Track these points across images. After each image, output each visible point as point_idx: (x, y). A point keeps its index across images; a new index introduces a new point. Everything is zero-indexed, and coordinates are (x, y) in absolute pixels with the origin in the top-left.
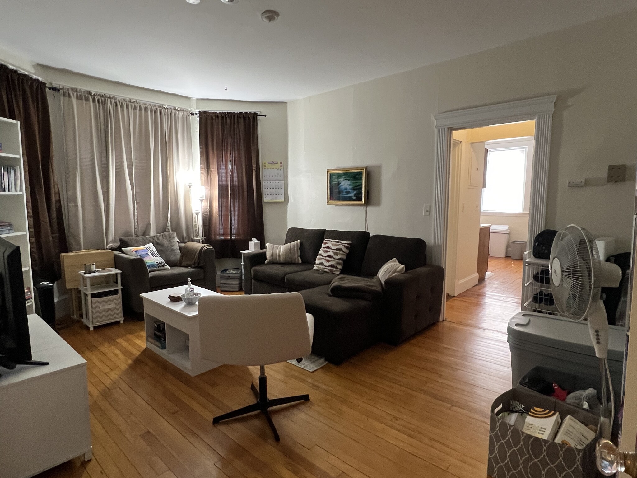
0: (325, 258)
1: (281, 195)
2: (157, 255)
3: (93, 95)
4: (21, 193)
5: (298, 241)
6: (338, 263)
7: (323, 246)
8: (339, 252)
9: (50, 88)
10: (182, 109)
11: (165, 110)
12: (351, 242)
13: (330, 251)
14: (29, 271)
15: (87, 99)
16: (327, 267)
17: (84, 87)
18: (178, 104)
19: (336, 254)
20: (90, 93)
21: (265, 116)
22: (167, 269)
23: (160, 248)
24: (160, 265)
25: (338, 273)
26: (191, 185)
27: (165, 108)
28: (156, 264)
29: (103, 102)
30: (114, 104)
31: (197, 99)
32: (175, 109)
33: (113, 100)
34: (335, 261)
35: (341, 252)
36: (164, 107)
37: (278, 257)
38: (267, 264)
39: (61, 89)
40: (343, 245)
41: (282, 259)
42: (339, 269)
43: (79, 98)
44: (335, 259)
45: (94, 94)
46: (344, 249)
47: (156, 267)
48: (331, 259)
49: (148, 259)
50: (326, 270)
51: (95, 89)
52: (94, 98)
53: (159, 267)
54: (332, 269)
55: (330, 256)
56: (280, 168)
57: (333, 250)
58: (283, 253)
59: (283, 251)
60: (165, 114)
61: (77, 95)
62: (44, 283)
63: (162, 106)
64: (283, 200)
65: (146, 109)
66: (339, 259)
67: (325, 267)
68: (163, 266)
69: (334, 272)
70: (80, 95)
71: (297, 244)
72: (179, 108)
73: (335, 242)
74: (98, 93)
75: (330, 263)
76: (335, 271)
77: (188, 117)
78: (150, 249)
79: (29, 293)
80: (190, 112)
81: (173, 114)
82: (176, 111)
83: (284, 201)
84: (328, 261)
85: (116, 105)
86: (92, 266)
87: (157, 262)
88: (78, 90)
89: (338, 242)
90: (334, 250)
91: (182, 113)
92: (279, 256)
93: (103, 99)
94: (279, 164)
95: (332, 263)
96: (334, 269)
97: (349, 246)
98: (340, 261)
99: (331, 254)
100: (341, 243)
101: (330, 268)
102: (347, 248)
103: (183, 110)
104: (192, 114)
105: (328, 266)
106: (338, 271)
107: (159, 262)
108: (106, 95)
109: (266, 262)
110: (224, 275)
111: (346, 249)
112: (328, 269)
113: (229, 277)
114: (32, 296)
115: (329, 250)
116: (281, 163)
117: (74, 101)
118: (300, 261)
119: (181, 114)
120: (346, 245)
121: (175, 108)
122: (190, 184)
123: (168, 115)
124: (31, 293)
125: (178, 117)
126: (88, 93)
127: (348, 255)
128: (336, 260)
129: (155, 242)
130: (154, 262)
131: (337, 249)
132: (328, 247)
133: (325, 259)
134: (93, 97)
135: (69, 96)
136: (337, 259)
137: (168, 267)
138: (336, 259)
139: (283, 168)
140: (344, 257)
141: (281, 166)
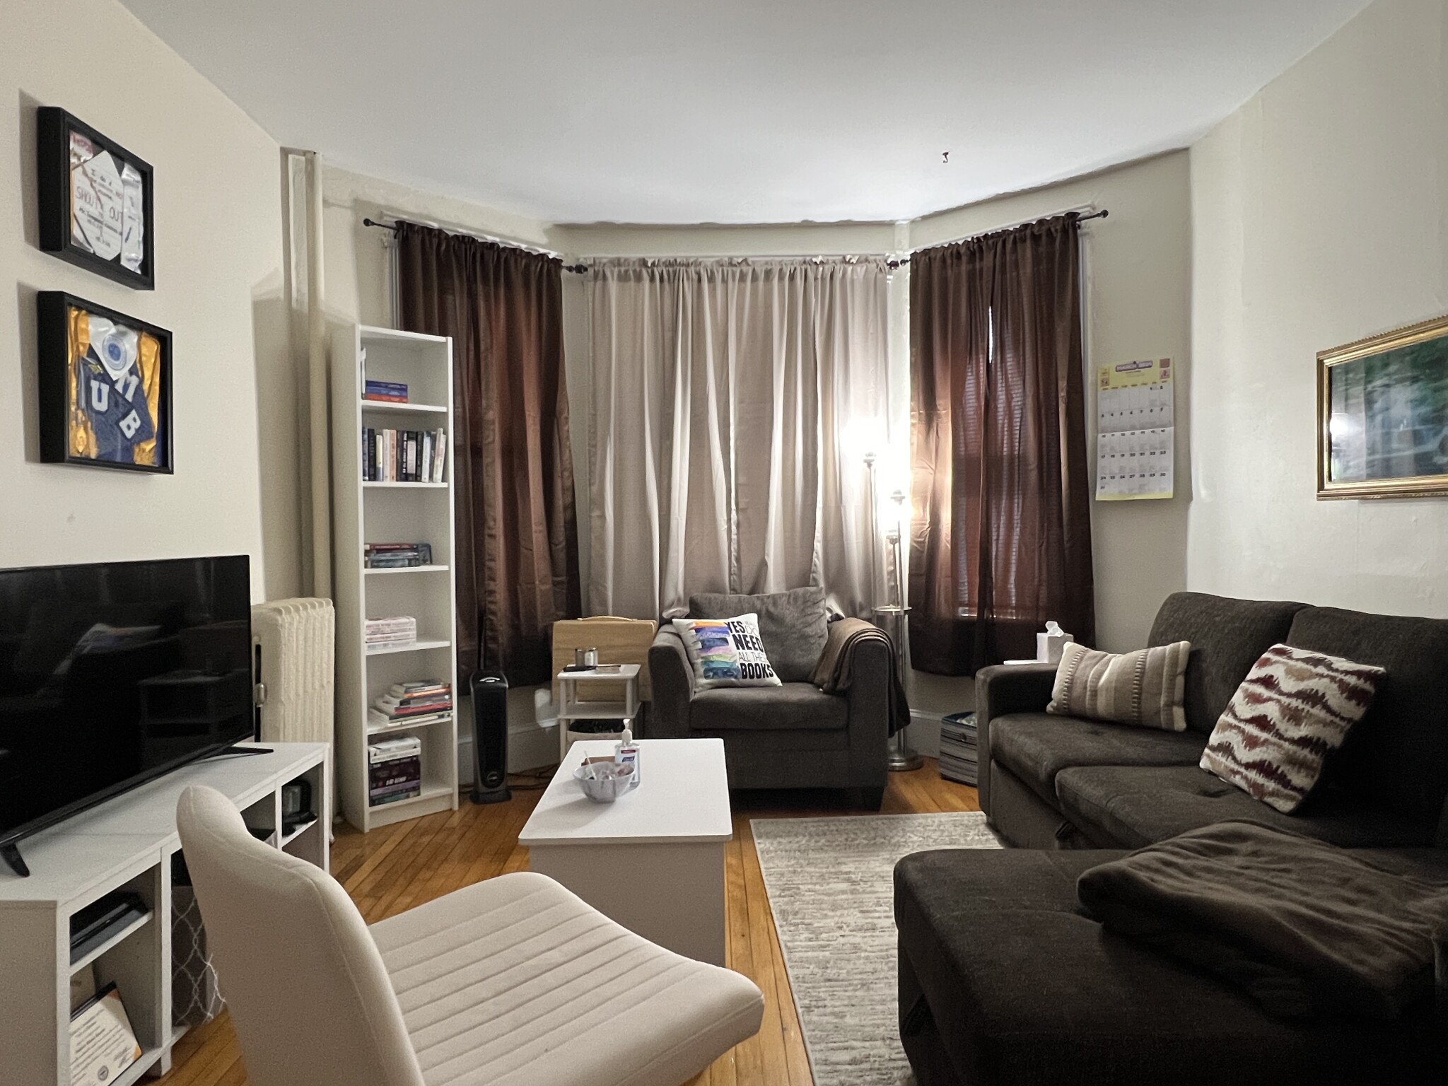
0: (1242, 725)
1: (1163, 475)
2: (750, 645)
3: (649, 265)
4: (445, 485)
5: (1182, 643)
6: (1292, 761)
7: (1255, 673)
8: (1307, 708)
9: (570, 269)
10: (863, 258)
11: (817, 269)
12: (1382, 669)
13: (1270, 699)
14: (449, 648)
15: (639, 278)
16: (1242, 770)
17: (633, 251)
18: (853, 247)
19: (1294, 716)
20: (643, 262)
21: (1105, 214)
22: (771, 686)
23: (772, 628)
24: (750, 673)
25: (1286, 806)
26: (870, 458)
27: (816, 263)
28: (736, 670)
29: (672, 278)
30: (695, 277)
31: (913, 222)
32: (845, 261)
33: (692, 270)
34: (1280, 746)
35: (1318, 711)
36: (814, 260)
37: (1088, 693)
38: (1052, 715)
39: (590, 266)
40: (1333, 679)
41: (1103, 705)
42: (1294, 788)
43: (623, 278)
44: (1281, 737)
45: (653, 264)
46: (1335, 698)
47: (736, 677)
48: (1264, 735)
49: (721, 652)
50: (1237, 780)
51: (657, 252)
52: (653, 272)
53: (744, 677)
54: (1260, 779)
55: (1261, 722)
56: (1159, 383)
57: (1282, 693)
58: (1108, 681)
59: (1111, 674)
60: (816, 279)
61: (620, 271)
62: (491, 680)
63: (811, 260)
64: (1168, 493)
65: (768, 274)
66: (1303, 742)
67: (1236, 767)
68: (759, 677)
69: (1268, 799)
70: (626, 271)
71: (1175, 653)
72: (854, 255)
73: (1307, 660)
74: (664, 260)
75: (1257, 755)
76: (1272, 794)
77: (880, 276)
78: (738, 628)
79: (447, 697)
80: (886, 261)
81: (838, 275)
82: (847, 266)
83: (1171, 496)
84: (1252, 742)
85: (699, 280)
86: (587, 654)
87: (742, 665)
88: (622, 261)
89: (1317, 662)
90: (1289, 695)
91: (865, 268)
92: (1095, 693)
93: (671, 269)
94: (1157, 370)
95: (1265, 757)
96: (1271, 785)
97: (1368, 686)
98: (1305, 753)
99: (1271, 711)
100: (1329, 666)
101: (1253, 775)
102: (1352, 693)
103: (867, 260)
104: (894, 265)
105: (1248, 766)
106: (1292, 798)
107: (750, 665)
108: (678, 261)
109: (1049, 708)
110: (951, 728)
111: (1349, 698)
112: (1245, 778)
113: (965, 737)
114: (452, 703)
115: (1266, 693)
116: (1165, 363)
117: (613, 286)
118: (1180, 724)
119: (861, 270)
120: (1352, 680)
121: (844, 258)
122: (870, 455)
123: (823, 279)
124: (451, 698)
125: (853, 281)
126: (641, 263)
127: (1356, 732)
128: (1286, 745)
129: (764, 612)
130: (735, 661)
131: (1299, 695)
132: (1268, 682)
133: (1243, 732)
134: (650, 271)
135: (605, 277)
136: (1292, 741)
137: (776, 680)
138: (1286, 740)
139: (1170, 380)
140: (1334, 738)
141: (1165, 374)
